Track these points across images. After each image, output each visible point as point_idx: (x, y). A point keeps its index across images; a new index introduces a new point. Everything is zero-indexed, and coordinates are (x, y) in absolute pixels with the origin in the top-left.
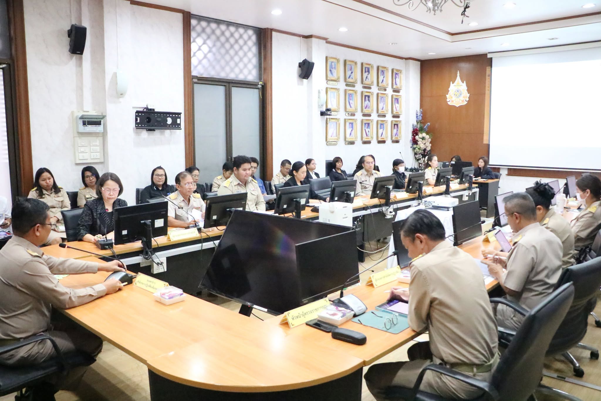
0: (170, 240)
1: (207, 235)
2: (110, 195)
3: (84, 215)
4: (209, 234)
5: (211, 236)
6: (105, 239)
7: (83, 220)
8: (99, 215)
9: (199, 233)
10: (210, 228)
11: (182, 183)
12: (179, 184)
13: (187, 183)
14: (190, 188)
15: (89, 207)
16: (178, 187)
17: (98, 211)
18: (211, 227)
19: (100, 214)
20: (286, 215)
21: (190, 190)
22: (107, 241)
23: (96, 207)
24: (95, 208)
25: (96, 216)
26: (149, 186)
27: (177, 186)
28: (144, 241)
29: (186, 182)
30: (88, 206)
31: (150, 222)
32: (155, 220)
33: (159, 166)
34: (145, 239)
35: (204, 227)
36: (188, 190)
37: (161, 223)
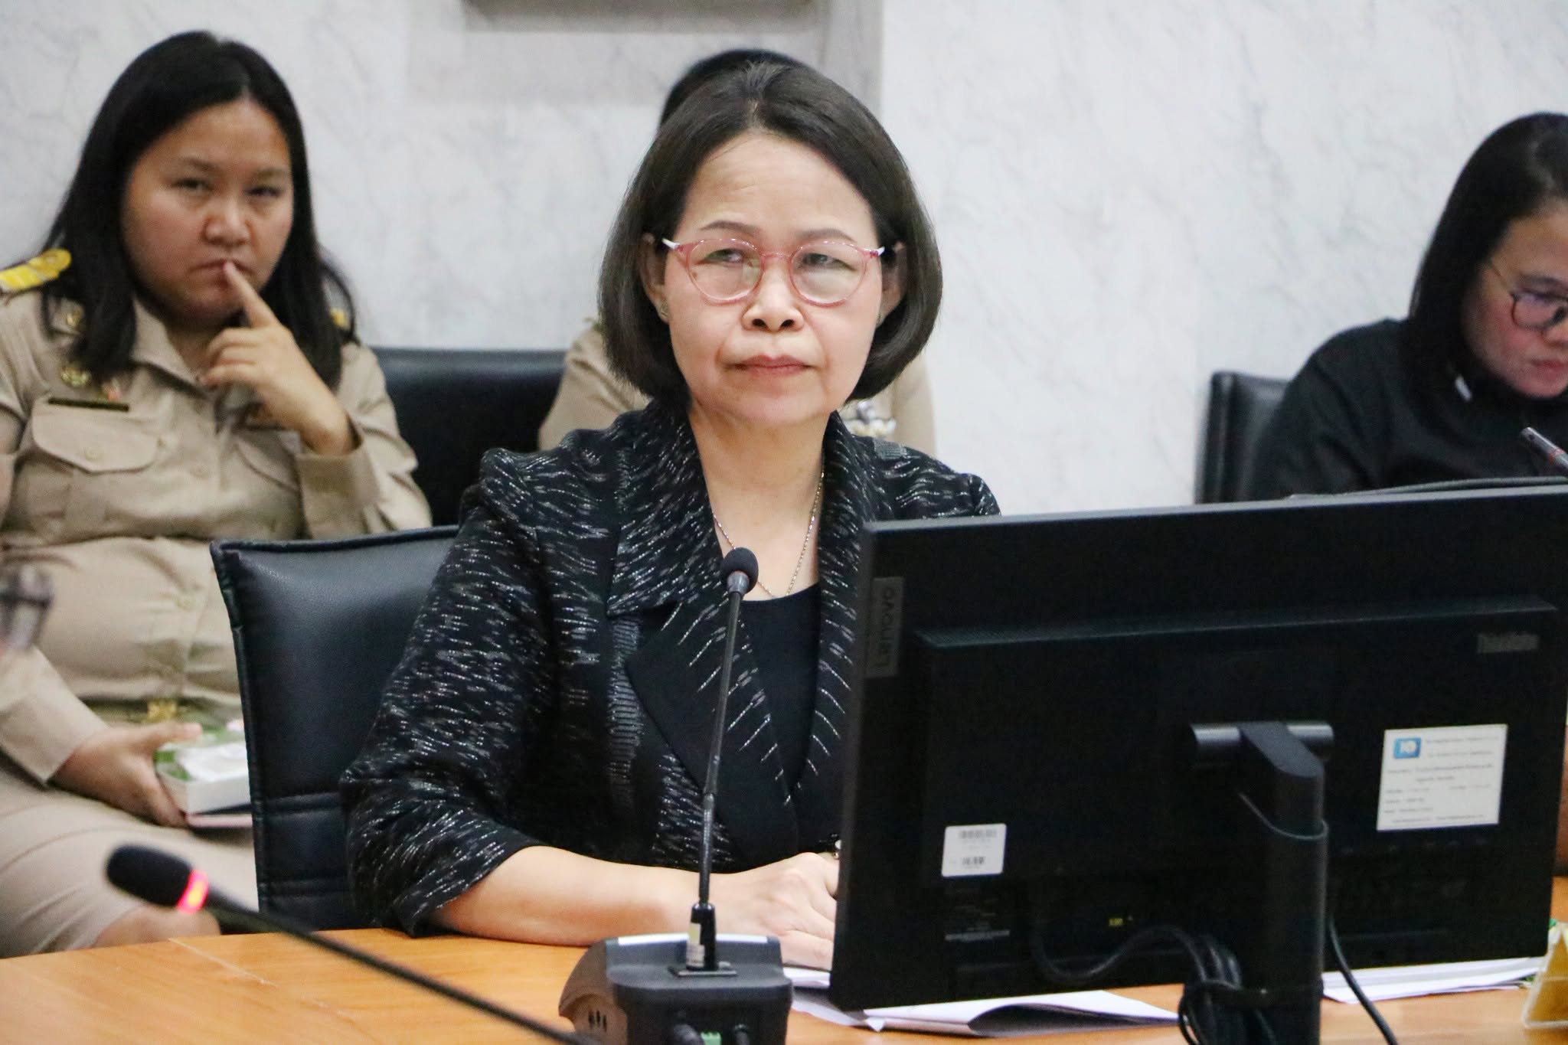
2: (759, 324)
3: (453, 622)
6: (689, 934)
7: (442, 689)
8: (629, 635)
15: (510, 530)
17: (626, 586)
19: (651, 616)
22: (710, 962)
23: (598, 533)
24: (590, 548)
25: (588, 645)
28: (1217, 992)
30: (493, 513)
31: (1314, 746)
32: (1391, 737)
34: (1228, 972)
37: (1462, 788)
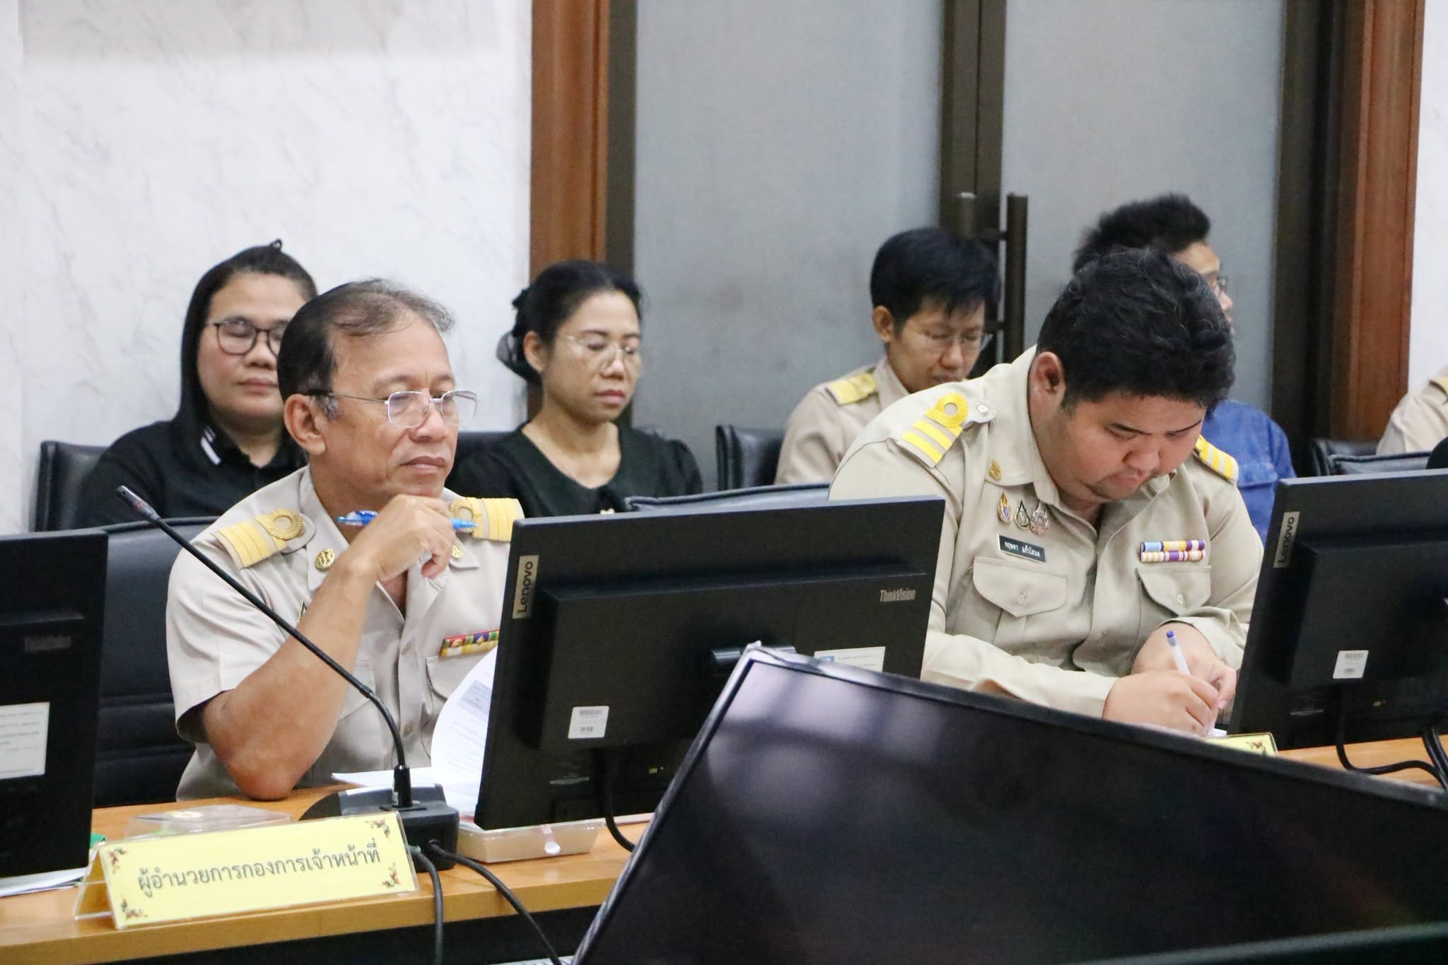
0: (109, 923)
1: (501, 891)
4: (512, 879)
5: (530, 907)
9: (420, 868)
10: (547, 829)
11: (343, 384)
12: (321, 392)
13: (402, 379)
14: (423, 431)
16: (309, 420)
18: (552, 814)
20: (1365, 754)
21: (421, 452)
26: (158, 427)
27: (299, 414)
29: (386, 373)
33: (264, 241)
35: (485, 817)
36: (407, 449)
37: (16, 749)
